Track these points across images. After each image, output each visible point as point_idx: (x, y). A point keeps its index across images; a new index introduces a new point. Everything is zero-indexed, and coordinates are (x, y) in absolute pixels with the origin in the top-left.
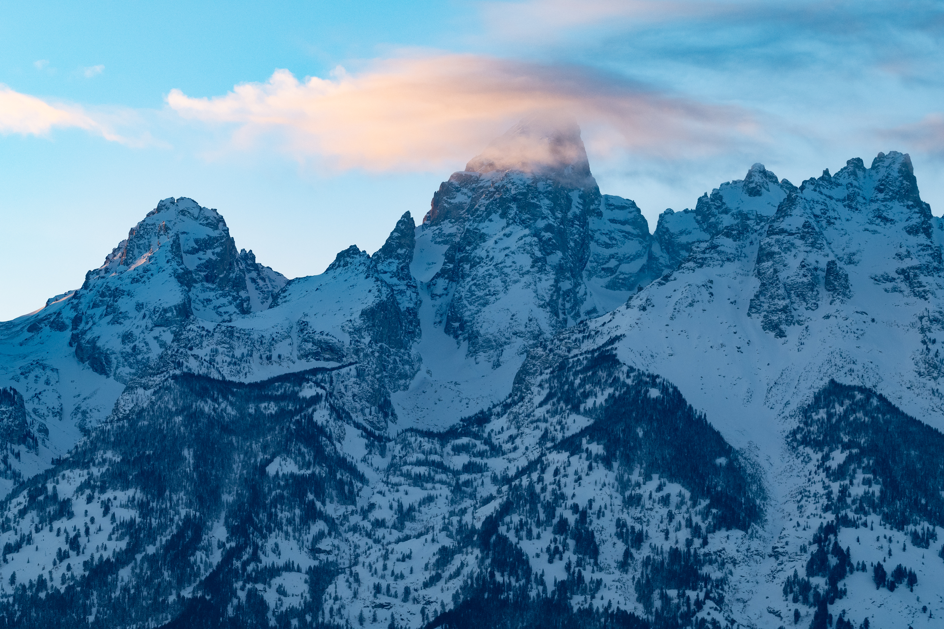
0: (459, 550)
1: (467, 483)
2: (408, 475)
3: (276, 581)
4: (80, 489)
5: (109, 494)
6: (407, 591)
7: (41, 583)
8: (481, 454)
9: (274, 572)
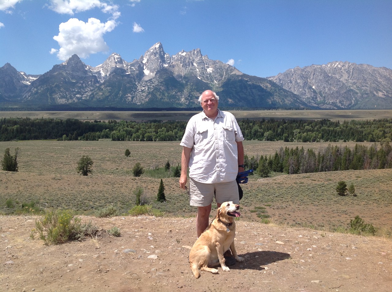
0: (149, 95)
1: (150, 87)
2: (143, 86)
3: (127, 98)
4: (104, 87)
5: (107, 88)
6: (143, 99)
7: (100, 98)
8: (151, 84)
9: (127, 97)
